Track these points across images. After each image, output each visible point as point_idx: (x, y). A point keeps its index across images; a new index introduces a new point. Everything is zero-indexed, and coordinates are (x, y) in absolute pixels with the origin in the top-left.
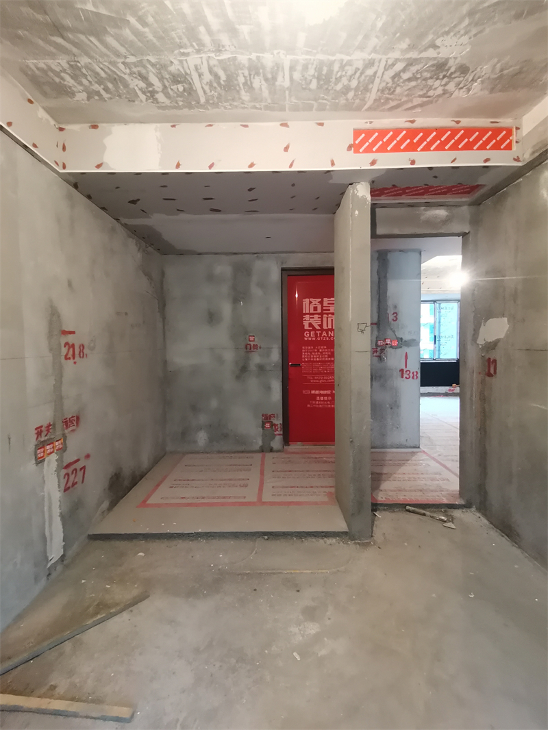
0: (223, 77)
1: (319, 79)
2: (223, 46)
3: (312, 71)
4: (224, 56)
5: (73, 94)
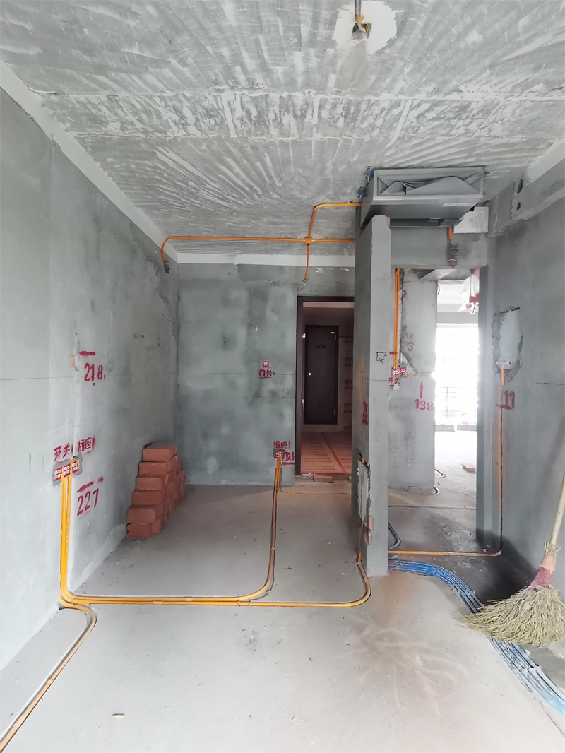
0: (254, 113)
1: (345, 117)
2: (257, 85)
3: (339, 110)
4: (257, 94)
5: (107, 123)
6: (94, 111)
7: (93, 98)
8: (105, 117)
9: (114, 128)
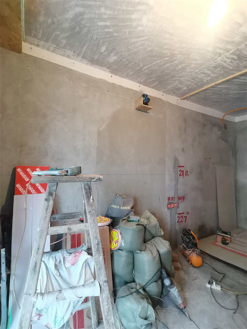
2: (230, 49)
4: (232, 51)
5: (182, 88)
6: (177, 87)
7: (175, 84)
8: (181, 87)
9: (185, 88)
